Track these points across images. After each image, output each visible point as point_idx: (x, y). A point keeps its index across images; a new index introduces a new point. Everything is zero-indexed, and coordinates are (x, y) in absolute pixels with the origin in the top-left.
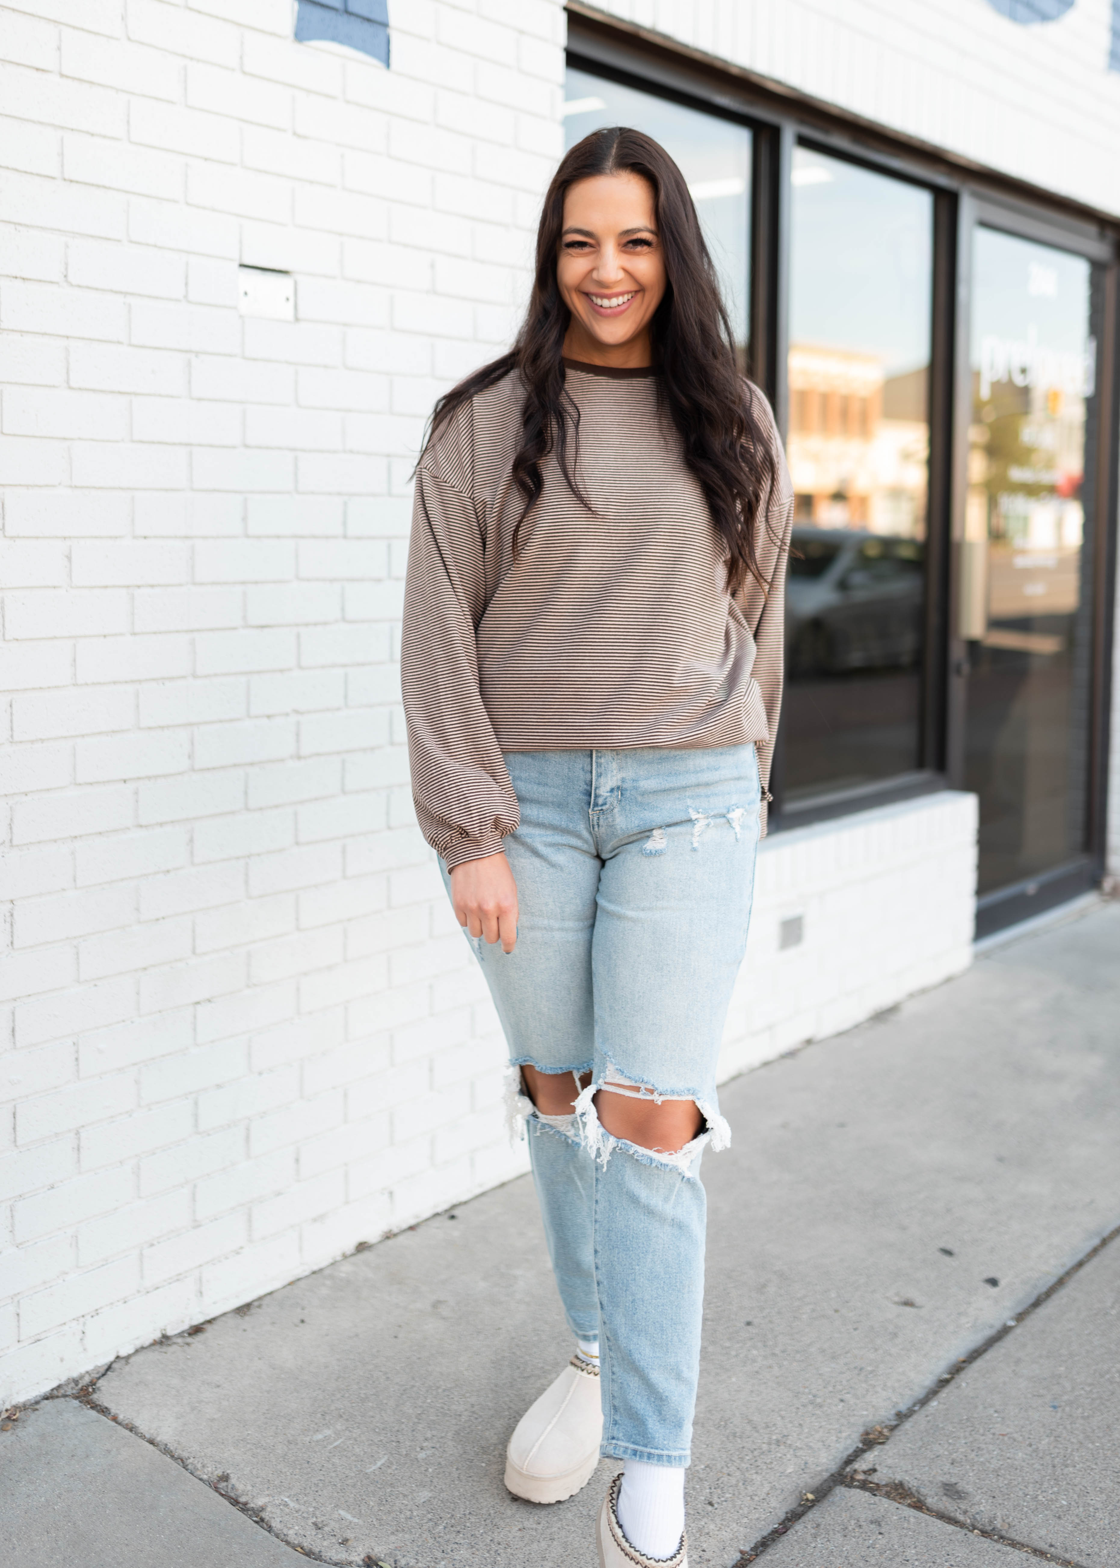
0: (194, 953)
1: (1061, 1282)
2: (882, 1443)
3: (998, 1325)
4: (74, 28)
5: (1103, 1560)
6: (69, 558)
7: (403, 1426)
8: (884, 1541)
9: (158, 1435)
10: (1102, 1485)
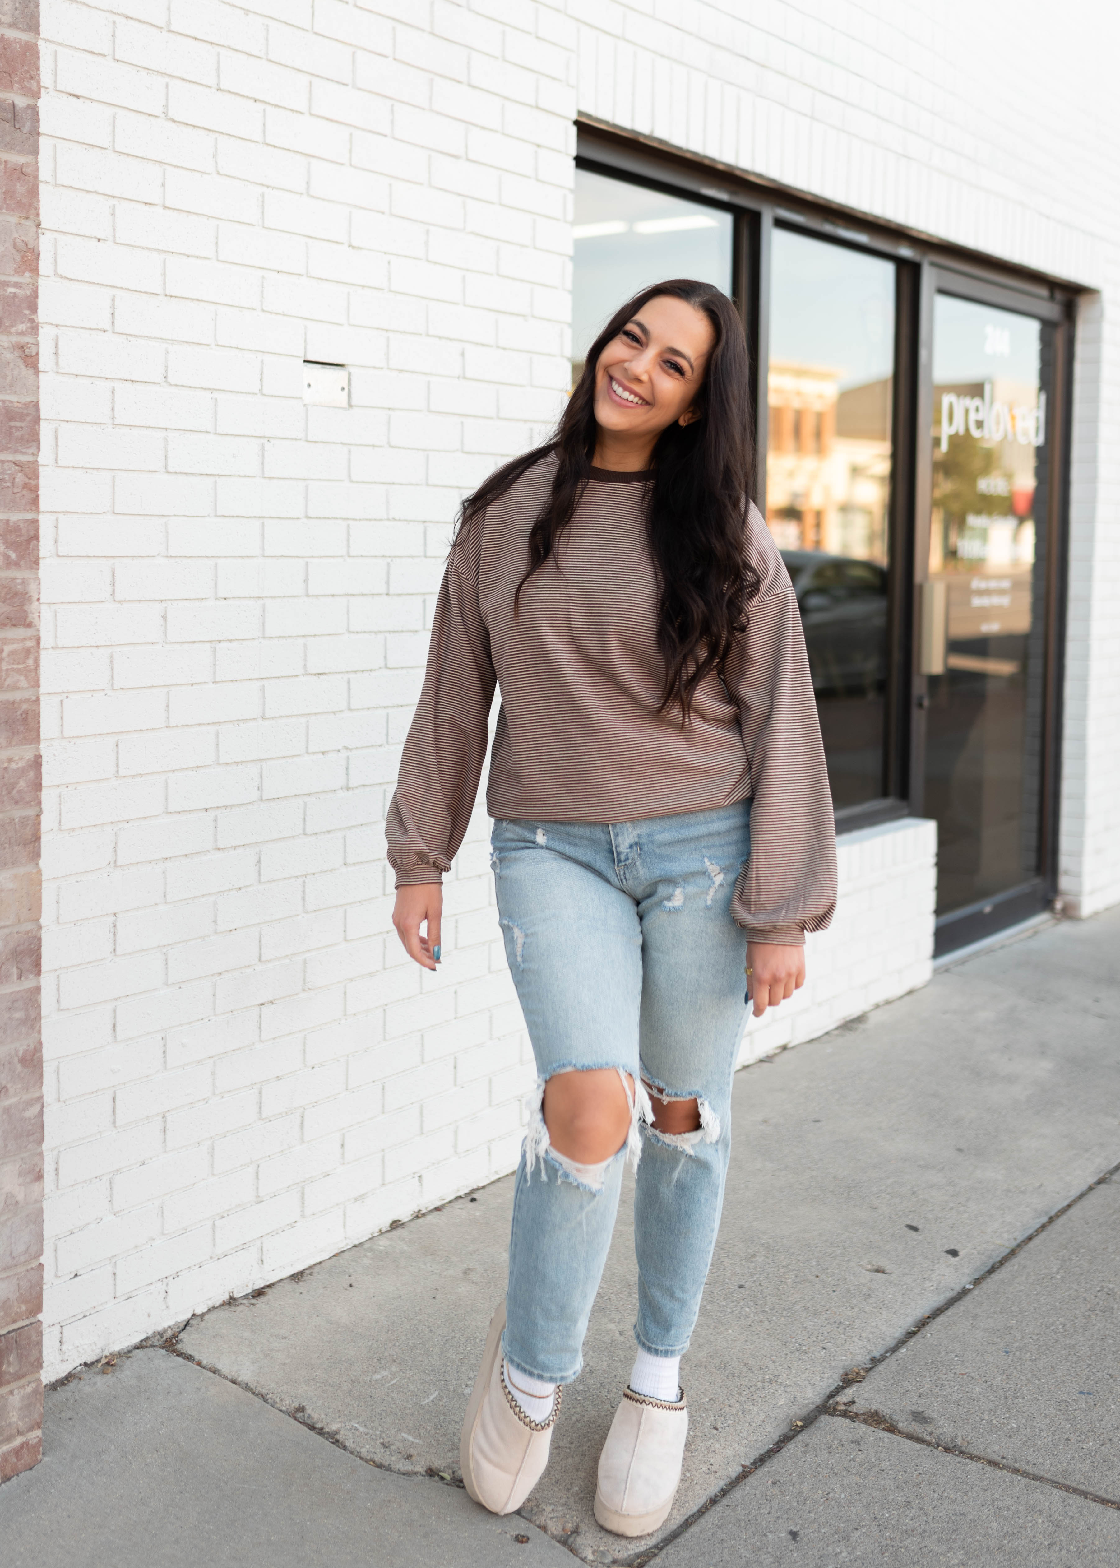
0: (260, 960)
1: (1013, 1253)
2: (860, 1381)
3: (958, 1288)
4: (175, 166)
5: (1046, 1468)
6: (164, 618)
7: (449, 1368)
8: (863, 1456)
9: (239, 1376)
10: (1047, 1412)
